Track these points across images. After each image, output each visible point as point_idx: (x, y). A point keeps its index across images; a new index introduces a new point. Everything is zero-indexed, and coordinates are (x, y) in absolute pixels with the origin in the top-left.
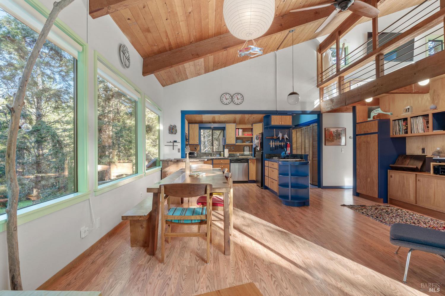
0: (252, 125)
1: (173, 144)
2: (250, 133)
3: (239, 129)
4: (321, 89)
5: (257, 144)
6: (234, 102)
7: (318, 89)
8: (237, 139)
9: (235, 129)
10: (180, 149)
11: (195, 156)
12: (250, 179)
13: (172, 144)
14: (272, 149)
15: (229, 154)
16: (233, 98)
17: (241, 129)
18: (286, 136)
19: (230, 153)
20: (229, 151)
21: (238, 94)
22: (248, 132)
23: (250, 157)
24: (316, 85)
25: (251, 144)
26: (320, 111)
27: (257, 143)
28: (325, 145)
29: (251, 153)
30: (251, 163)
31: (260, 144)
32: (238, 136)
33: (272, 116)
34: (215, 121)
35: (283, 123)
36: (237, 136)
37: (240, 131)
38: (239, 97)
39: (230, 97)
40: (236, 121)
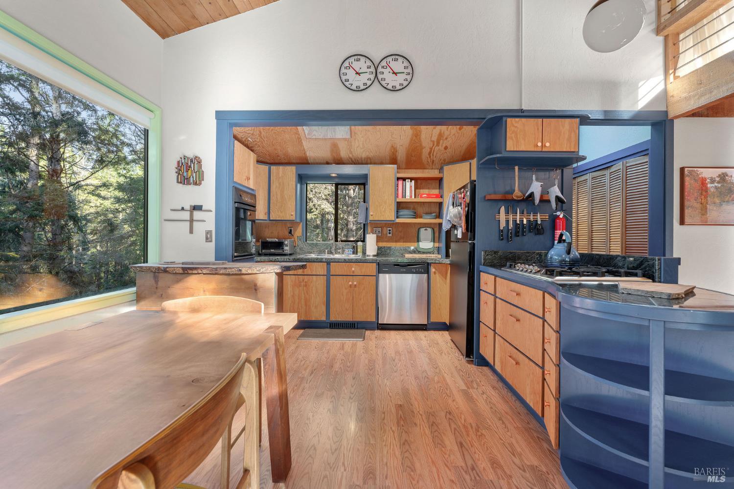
0: (441, 170)
1: (191, 215)
2: (436, 192)
3: (404, 179)
4: (670, 38)
5: (455, 221)
6: (383, 83)
7: (661, 38)
8: (400, 206)
9: (394, 180)
10: (211, 231)
11: (286, 252)
12: (433, 319)
13: (186, 215)
14: (504, 235)
15: (379, 249)
16: (380, 69)
17: (411, 179)
18: (555, 191)
19: (382, 244)
20: (378, 240)
21: (396, 56)
22: (429, 189)
23: (433, 256)
24: (654, 26)
25: (438, 221)
26: (666, 113)
27: (455, 216)
28: (682, 222)
29: (437, 245)
30: (437, 275)
31: (464, 218)
32: (404, 200)
33: (509, 120)
34: (341, 158)
35: (548, 144)
36: (400, 199)
37: (409, 185)
38: (398, 66)
39: (369, 67)
40: (399, 158)
